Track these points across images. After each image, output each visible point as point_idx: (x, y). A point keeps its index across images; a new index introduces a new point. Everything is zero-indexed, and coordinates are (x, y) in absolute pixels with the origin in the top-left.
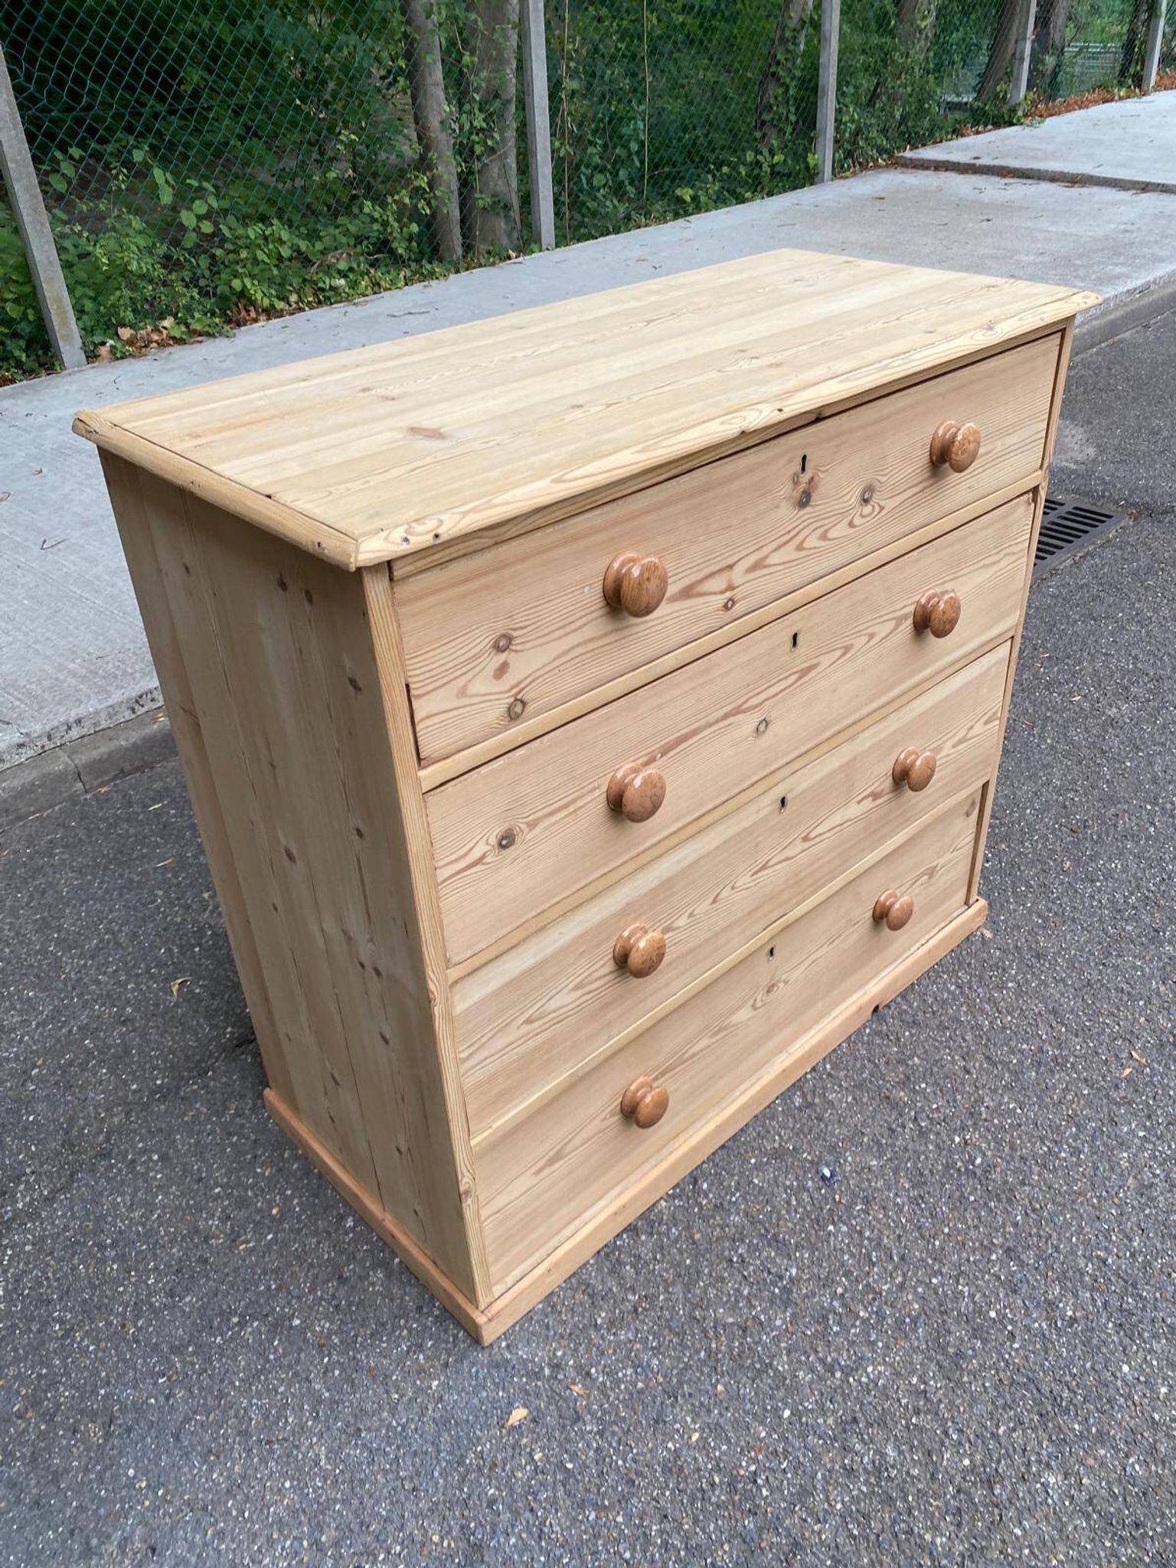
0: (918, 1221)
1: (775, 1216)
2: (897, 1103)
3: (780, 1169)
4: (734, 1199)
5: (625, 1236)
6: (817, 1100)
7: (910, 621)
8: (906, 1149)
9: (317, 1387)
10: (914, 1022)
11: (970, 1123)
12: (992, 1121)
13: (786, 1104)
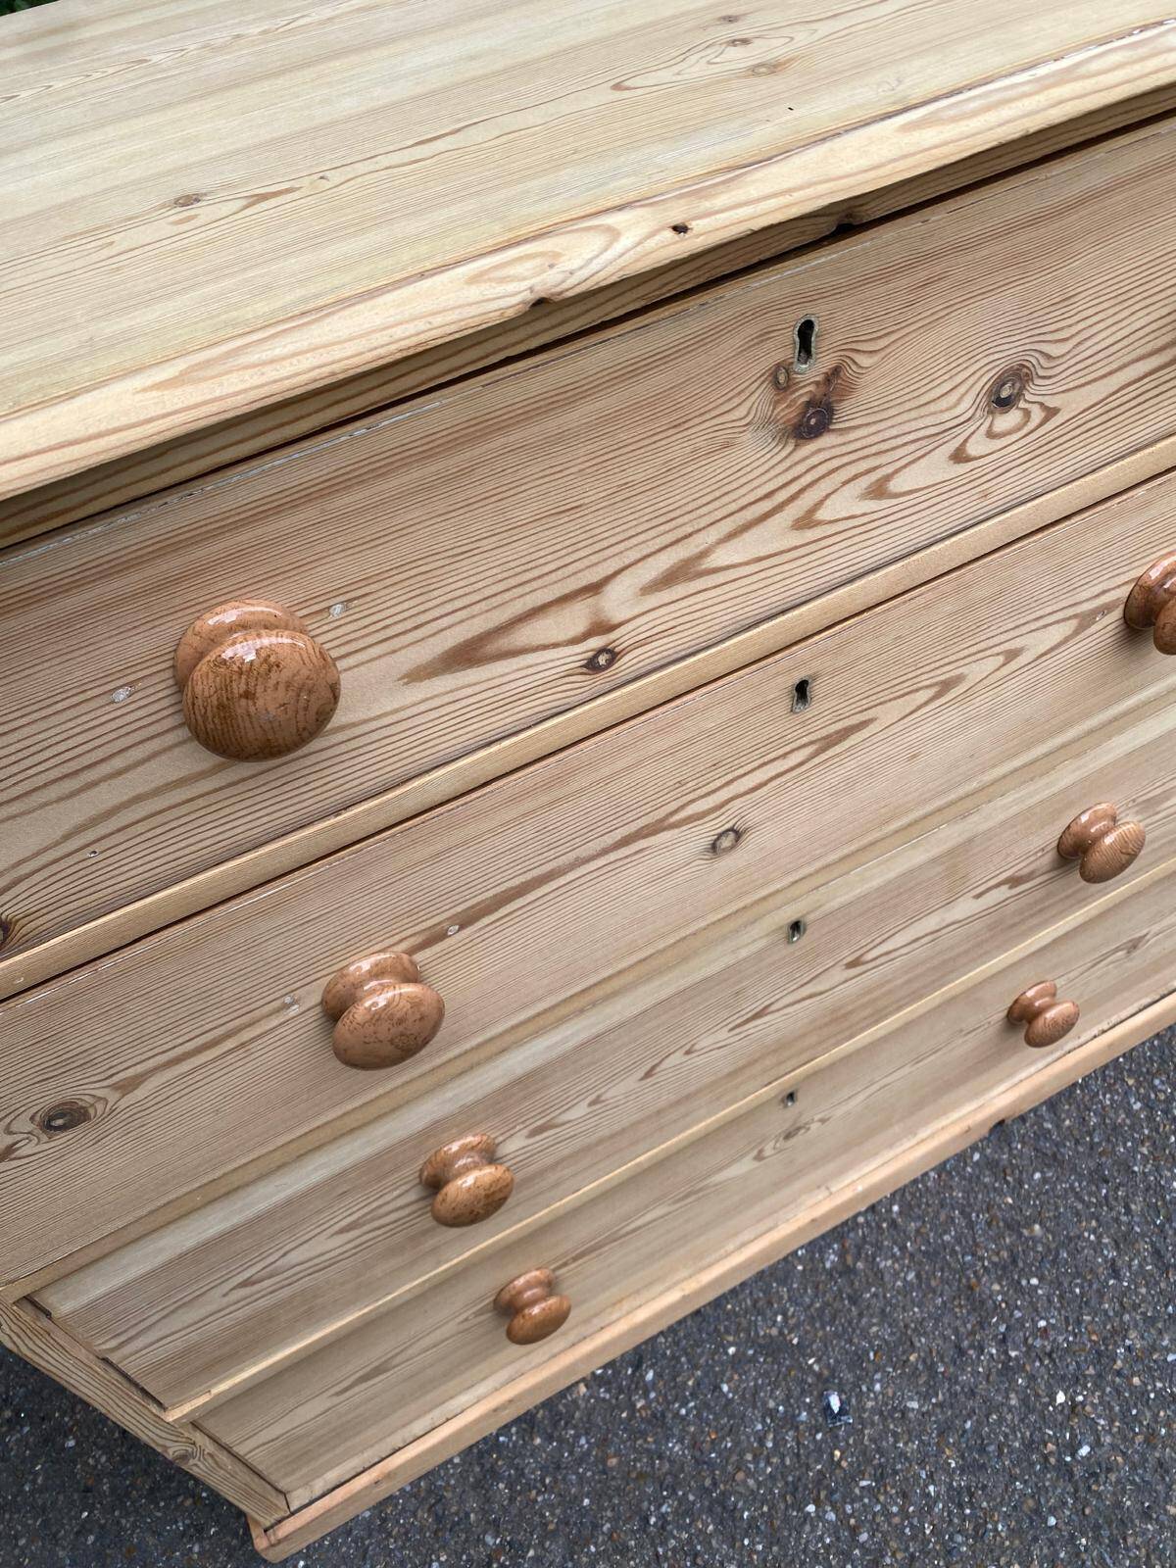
0: (951, 1539)
1: (734, 1458)
2: (982, 1302)
3: (766, 1375)
4: (683, 1411)
5: (514, 1430)
6: (860, 1265)
7: (1117, 614)
8: (972, 1393)
9: (61, 1554)
10: (1054, 1155)
11: (1091, 1371)
12: (1129, 1379)
13: (812, 1259)
